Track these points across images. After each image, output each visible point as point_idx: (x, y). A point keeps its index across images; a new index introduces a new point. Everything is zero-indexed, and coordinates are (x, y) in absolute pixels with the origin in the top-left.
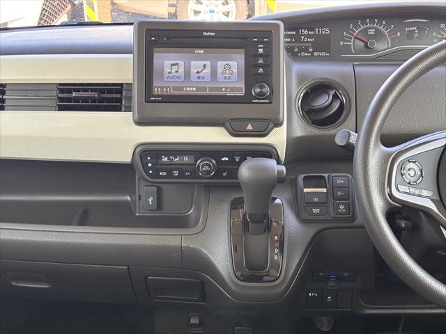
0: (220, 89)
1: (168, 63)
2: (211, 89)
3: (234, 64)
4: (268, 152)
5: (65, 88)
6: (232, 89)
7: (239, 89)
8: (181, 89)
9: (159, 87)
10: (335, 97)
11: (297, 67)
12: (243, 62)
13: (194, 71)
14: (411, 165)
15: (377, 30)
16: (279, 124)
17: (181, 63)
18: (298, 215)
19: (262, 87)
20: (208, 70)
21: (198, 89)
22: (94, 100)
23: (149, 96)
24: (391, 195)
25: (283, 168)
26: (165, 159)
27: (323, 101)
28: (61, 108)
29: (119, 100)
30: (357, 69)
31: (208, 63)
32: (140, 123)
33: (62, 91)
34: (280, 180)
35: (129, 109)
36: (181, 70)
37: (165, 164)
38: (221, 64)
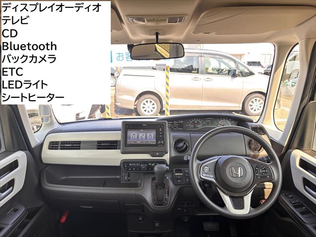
0: (148, 142)
1: (132, 134)
2: (145, 142)
3: (152, 134)
4: (163, 162)
5: (99, 142)
6: (152, 142)
7: (154, 142)
8: (136, 142)
9: (129, 142)
10: (184, 143)
11: (172, 134)
12: (155, 134)
13: (140, 136)
14: (206, 167)
15: (198, 122)
16: (167, 153)
17: (136, 134)
18: (173, 183)
19: (161, 141)
20: (144, 136)
21: (141, 142)
22: (108, 146)
23: (126, 145)
24: (200, 177)
25: (168, 167)
26: (131, 164)
27: (181, 145)
28: (98, 149)
29: (117, 146)
30: (191, 135)
31: (144, 134)
32: (123, 153)
33: (98, 143)
34: (167, 171)
35: (119, 149)
36: (136, 136)
37: (131, 166)
38: (148, 134)
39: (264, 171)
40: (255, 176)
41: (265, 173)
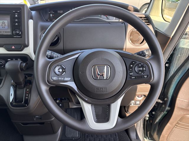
0: (1, 32)
3: (6, 22)
6: (6, 32)
7: (8, 32)
12: (9, 21)
39: (141, 69)
40: (128, 76)
41: (142, 71)
